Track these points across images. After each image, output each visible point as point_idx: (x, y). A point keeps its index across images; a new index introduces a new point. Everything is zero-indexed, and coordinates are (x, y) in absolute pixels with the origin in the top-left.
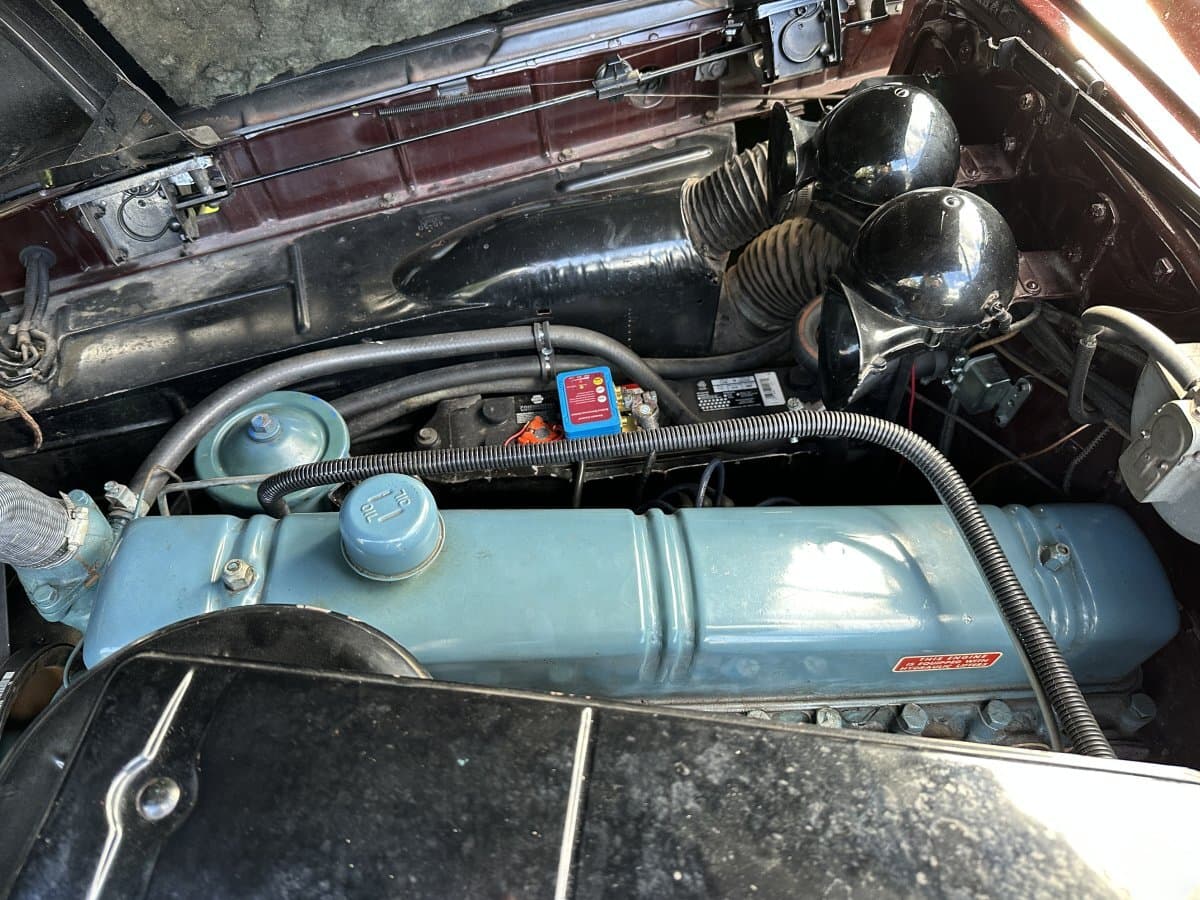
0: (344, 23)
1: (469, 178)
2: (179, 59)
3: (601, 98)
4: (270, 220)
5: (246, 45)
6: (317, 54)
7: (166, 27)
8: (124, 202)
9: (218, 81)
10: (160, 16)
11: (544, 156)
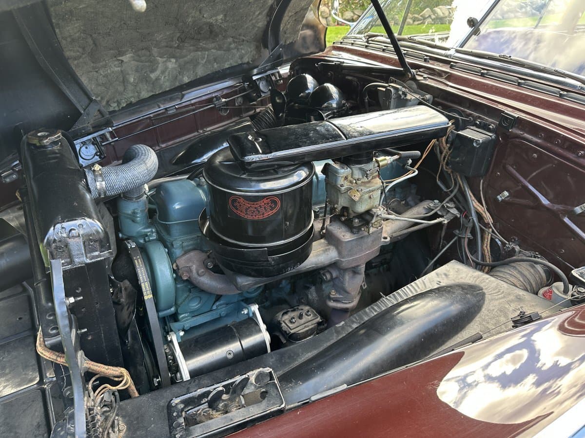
0: (146, 87)
1: (178, 140)
2: (102, 98)
3: (217, 107)
4: (115, 162)
5: (121, 94)
6: (139, 96)
7: (99, 88)
8: (81, 148)
9: (111, 106)
10: (98, 85)
11: (198, 132)
